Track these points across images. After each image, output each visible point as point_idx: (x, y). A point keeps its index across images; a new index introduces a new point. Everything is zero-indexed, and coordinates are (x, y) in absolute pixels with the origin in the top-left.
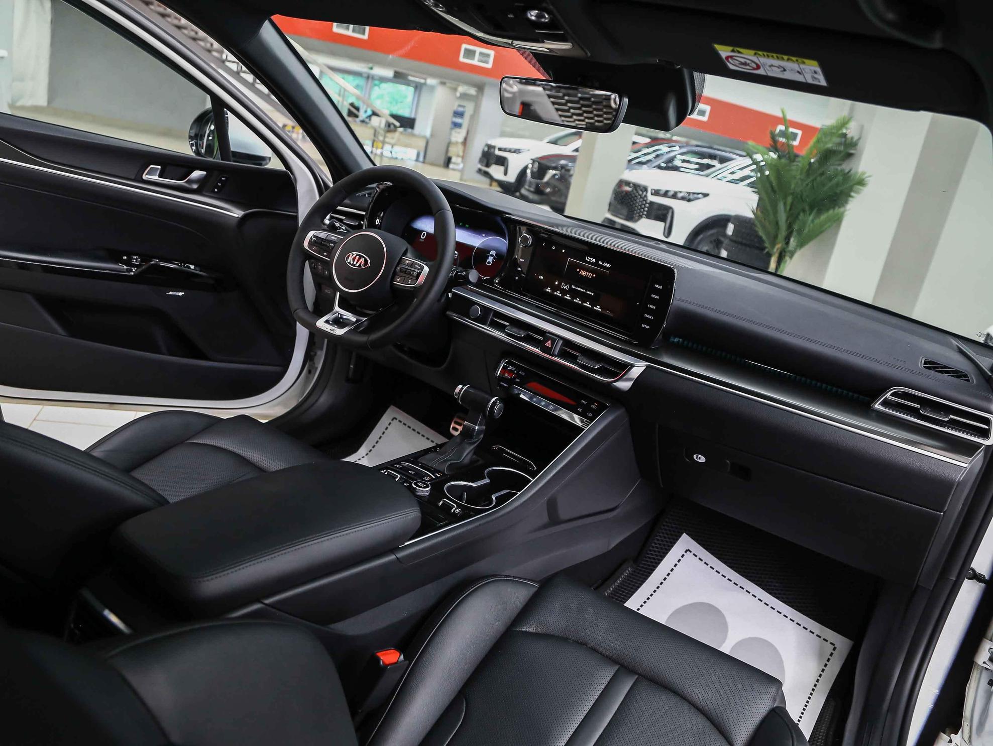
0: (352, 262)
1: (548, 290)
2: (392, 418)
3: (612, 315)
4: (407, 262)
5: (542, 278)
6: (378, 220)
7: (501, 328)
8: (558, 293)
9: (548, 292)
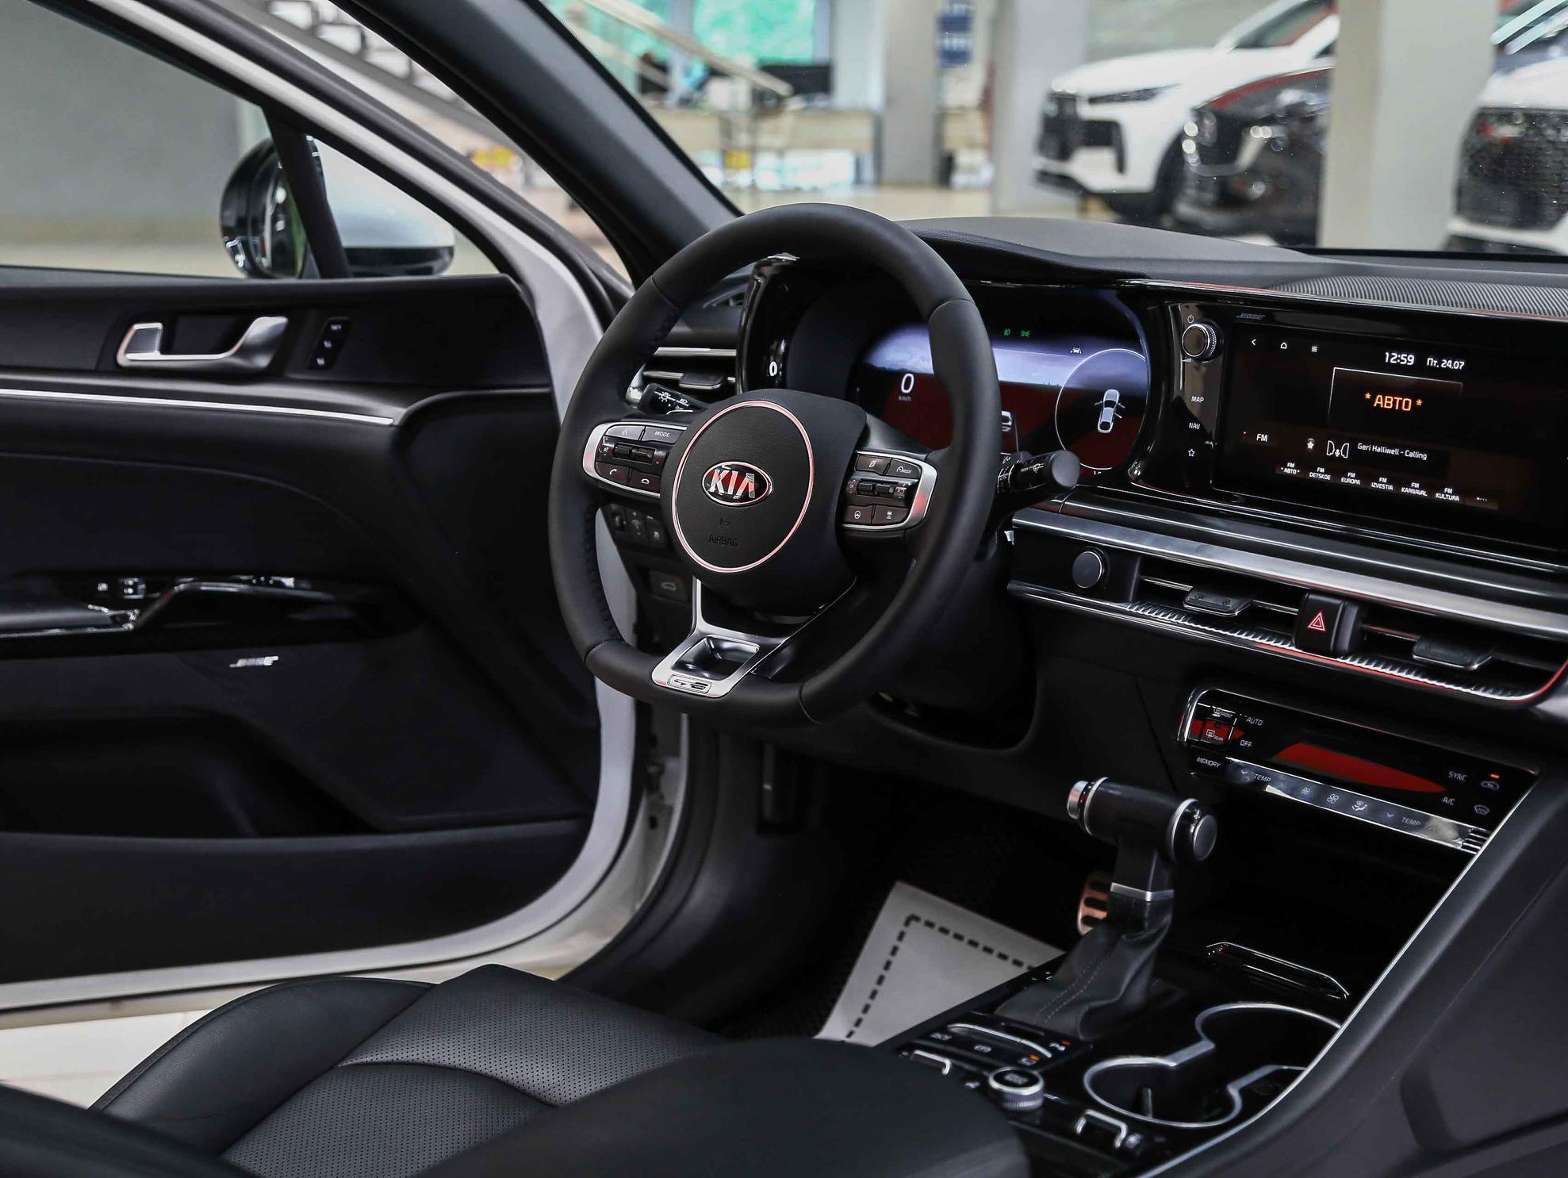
0: (721, 491)
1: (1290, 469)
2: (903, 919)
3: (1493, 507)
4: (873, 462)
5: (1264, 438)
6: (773, 364)
7: (1172, 601)
8: (1321, 474)
9: (1290, 476)
